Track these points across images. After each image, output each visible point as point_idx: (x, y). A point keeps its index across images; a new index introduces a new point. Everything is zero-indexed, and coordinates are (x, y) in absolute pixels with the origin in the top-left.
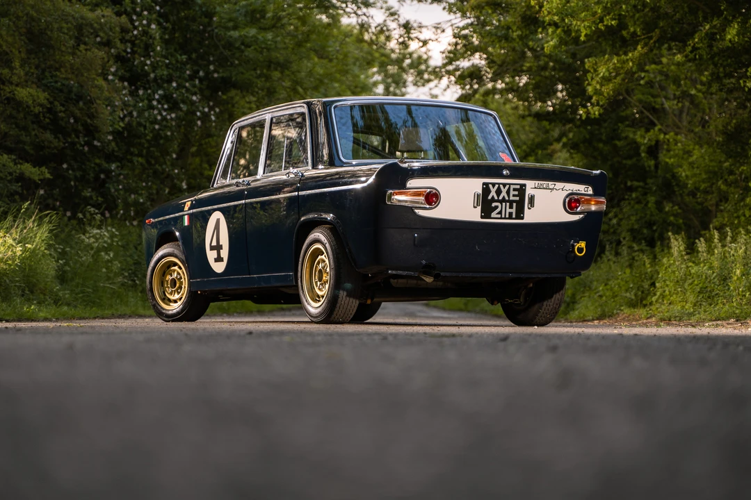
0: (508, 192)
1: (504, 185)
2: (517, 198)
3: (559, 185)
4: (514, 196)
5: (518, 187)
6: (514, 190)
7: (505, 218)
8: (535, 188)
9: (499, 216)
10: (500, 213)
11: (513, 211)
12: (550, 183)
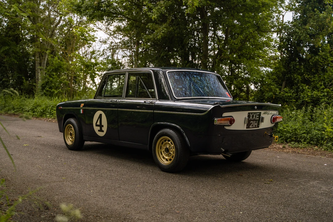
0: (256, 116)
1: (255, 113)
2: (258, 119)
3: (270, 112)
4: (257, 118)
5: (259, 114)
6: (258, 115)
7: (254, 128)
8: (264, 114)
9: (252, 127)
10: (252, 126)
11: (256, 124)
12: (268, 111)
